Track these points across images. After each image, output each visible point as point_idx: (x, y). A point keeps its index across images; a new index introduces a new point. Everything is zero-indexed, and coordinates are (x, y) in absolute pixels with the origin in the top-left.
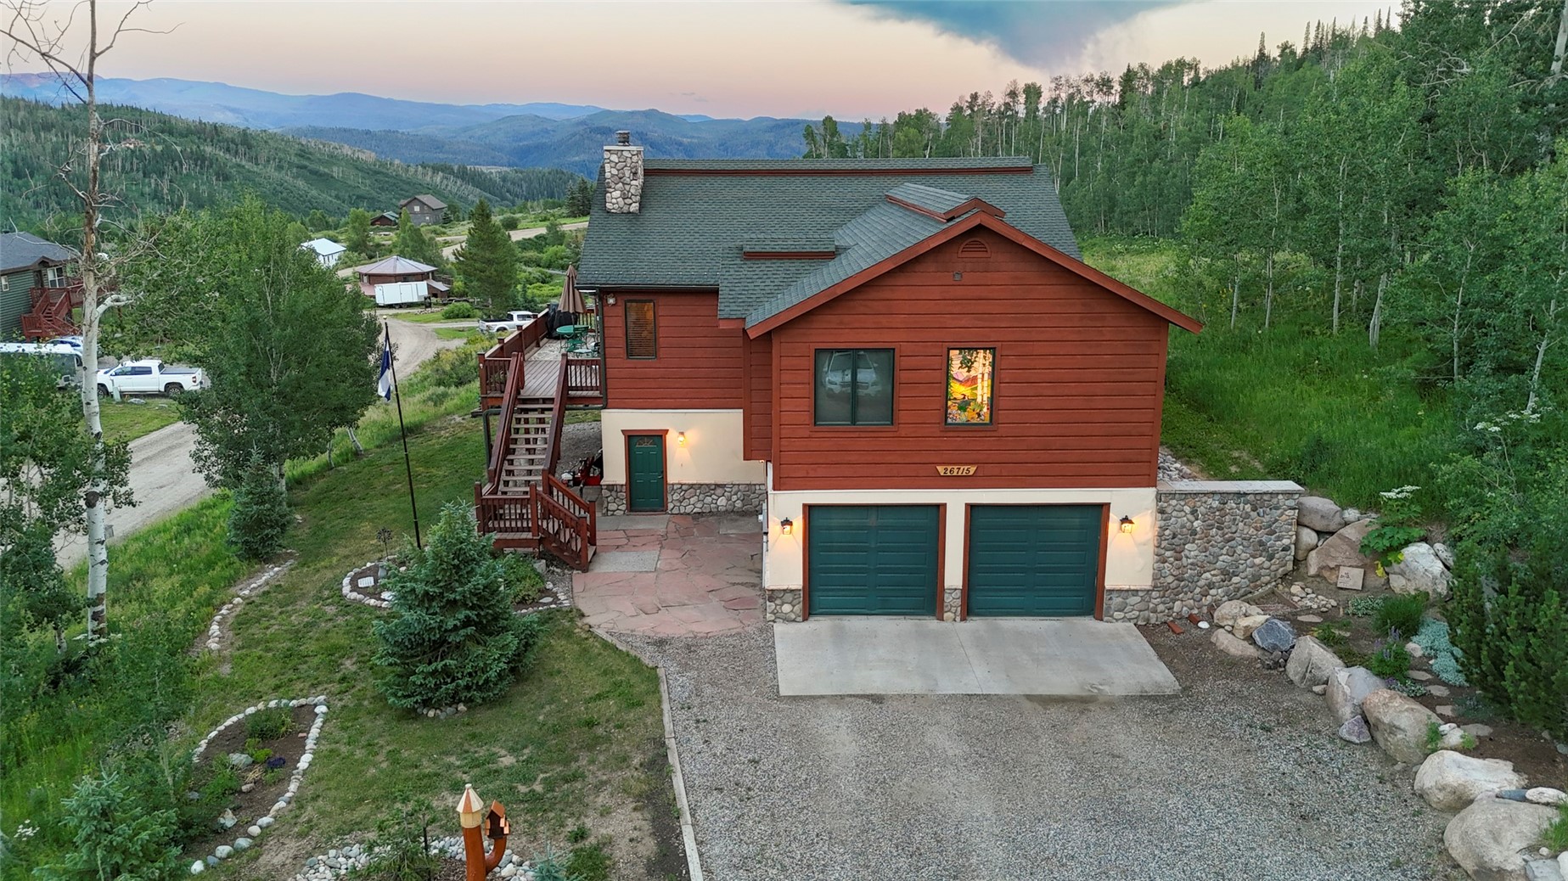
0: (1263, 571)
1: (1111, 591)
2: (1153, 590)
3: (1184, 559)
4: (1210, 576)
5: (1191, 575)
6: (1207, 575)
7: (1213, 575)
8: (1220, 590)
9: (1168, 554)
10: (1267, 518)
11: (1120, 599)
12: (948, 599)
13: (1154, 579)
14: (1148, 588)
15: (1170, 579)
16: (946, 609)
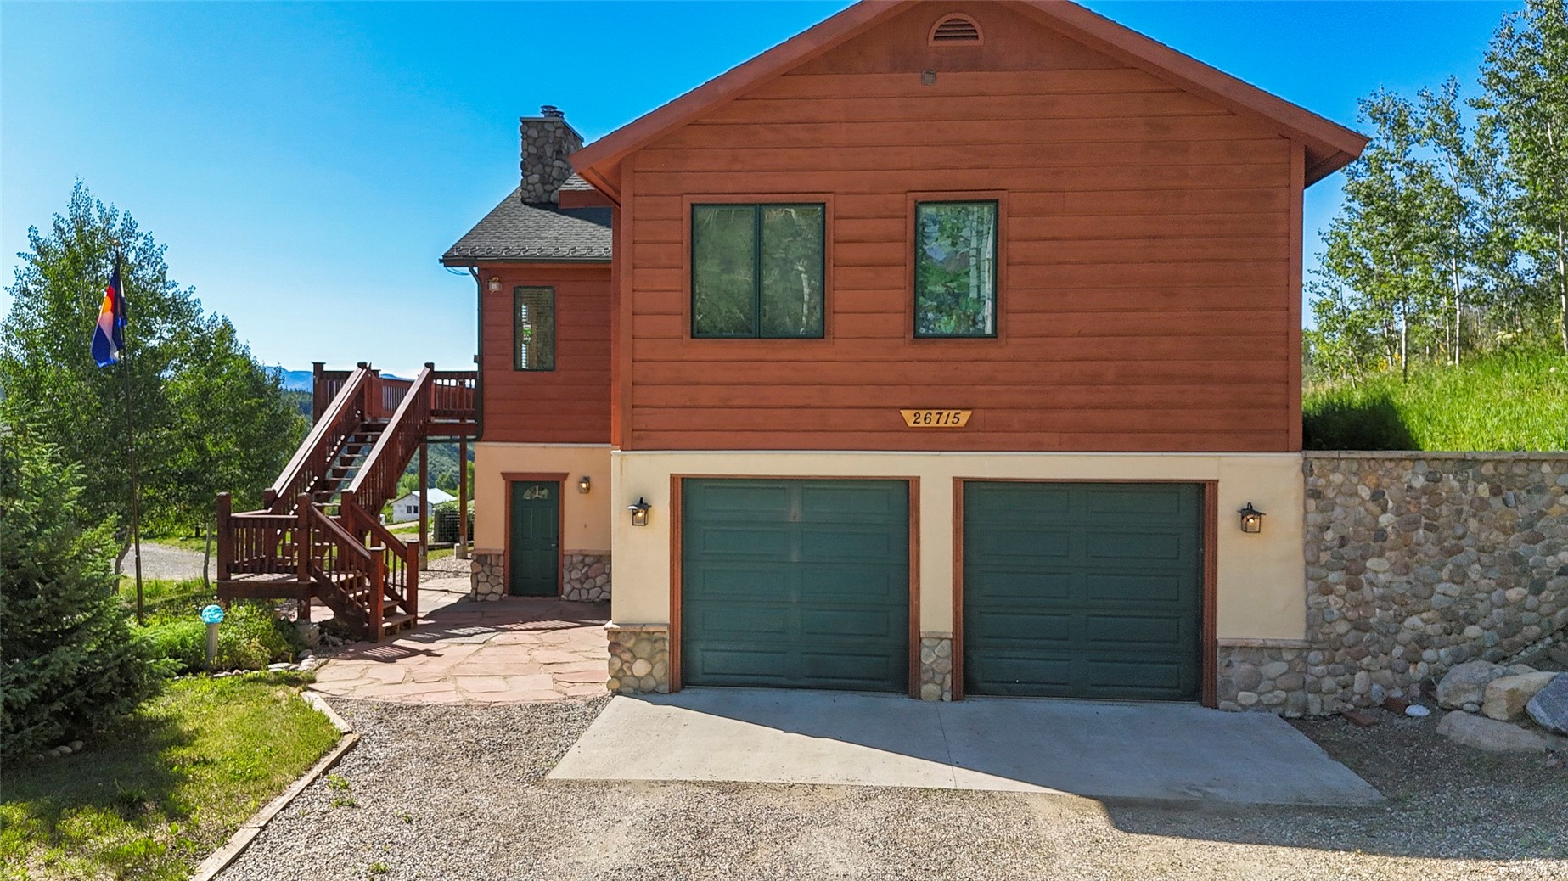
0: (1524, 615)
1: (1228, 649)
2: (1310, 649)
3: (1366, 587)
4: (1420, 624)
5: (1381, 622)
6: (1414, 621)
7: (1426, 622)
8: (1442, 652)
9: (1333, 577)
10: (1523, 511)
11: (1247, 667)
12: (928, 658)
13: (1309, 627)
14: (1299, 644)
15: (1342, 627)
16: (925, 677)
